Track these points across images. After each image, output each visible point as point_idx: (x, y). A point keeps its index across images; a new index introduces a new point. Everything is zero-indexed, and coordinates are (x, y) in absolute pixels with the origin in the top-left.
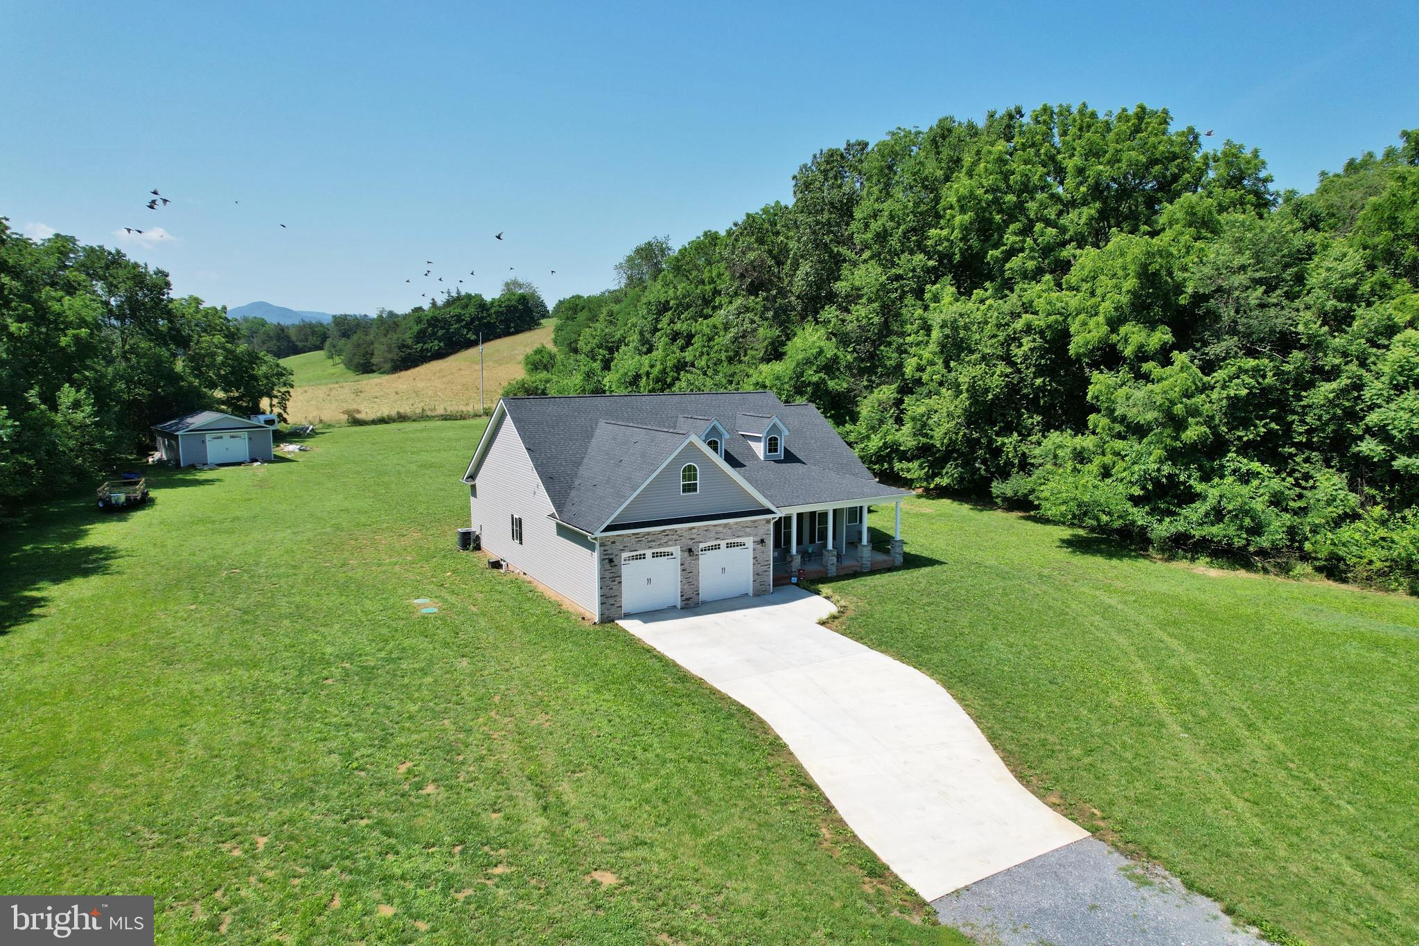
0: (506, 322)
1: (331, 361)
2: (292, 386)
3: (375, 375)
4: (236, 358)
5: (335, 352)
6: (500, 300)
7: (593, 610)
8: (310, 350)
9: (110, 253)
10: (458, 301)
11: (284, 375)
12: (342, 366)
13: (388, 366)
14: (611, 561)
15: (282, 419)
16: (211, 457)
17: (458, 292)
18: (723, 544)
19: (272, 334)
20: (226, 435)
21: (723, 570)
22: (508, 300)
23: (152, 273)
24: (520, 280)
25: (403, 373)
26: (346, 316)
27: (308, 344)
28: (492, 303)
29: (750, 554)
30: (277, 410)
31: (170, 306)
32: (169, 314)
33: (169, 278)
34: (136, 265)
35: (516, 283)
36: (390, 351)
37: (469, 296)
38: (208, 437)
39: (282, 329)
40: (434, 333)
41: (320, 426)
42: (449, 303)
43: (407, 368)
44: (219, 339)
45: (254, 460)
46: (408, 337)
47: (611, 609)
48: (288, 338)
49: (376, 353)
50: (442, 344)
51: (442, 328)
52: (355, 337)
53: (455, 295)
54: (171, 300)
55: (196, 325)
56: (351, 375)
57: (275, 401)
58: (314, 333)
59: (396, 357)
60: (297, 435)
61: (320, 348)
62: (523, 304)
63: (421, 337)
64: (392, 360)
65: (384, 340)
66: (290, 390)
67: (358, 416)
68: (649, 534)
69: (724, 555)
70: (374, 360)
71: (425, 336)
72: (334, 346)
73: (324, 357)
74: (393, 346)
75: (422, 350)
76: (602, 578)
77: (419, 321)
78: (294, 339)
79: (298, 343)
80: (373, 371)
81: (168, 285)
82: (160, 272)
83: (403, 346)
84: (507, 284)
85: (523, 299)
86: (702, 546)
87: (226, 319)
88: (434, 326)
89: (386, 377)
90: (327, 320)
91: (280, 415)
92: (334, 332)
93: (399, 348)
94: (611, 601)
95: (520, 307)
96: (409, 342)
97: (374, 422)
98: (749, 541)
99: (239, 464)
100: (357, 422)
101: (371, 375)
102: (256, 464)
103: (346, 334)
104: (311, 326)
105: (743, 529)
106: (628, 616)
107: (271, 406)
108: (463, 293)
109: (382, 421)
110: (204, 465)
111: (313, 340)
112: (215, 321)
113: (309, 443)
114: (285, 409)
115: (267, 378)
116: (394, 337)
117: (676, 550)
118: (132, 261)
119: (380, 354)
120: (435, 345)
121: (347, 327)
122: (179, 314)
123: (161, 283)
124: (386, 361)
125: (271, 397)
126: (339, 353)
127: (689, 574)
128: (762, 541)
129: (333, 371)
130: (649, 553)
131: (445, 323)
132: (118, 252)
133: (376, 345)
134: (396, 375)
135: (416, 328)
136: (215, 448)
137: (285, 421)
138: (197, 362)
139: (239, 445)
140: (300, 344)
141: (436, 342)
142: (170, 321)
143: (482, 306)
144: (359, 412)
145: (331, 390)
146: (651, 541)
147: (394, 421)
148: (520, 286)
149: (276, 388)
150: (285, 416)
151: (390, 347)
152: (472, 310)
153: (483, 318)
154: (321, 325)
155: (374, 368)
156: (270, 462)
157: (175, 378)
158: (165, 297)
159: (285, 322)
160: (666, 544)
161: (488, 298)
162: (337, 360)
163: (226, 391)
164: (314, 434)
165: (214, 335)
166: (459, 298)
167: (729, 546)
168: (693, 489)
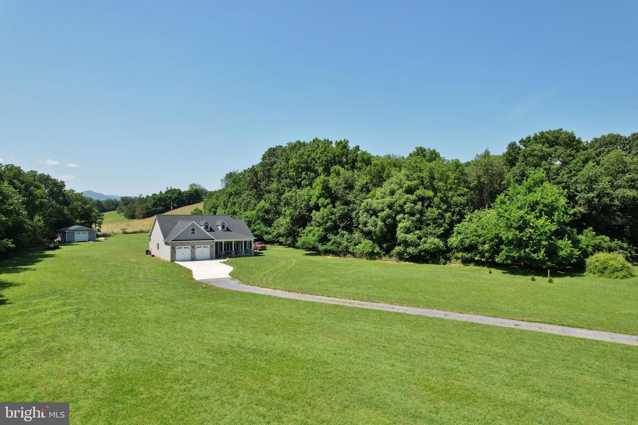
0: (189, 200)
1: (119, 214)
2: (103, 220)
3: (136, 219)
4: (85, 209)
5: (121, 211)
6: (187, 191)
7: (169, 259)
8: (111, 211)
9: (46, 176)
10: (171, 191)
11: (101, 216)
12: (124, 216)
13: (141, 216)
14: (173, 248)
15: (99, 231)
16: (76, 239)
17: (171, 188)
18: (202, 246)
19: (95, 204)
20: (81, 233)
21: (202, 252)
22: (190, 191)
23: (59, 182)
24: (196, 183)
25: (147, 219)
26: (127, 197)
27: (110, 208)
28: (184, 192)
29: (209, 249)
30: (97, 228)
31: (65, 192)
32: (64, 195)
33: (65, 184)
34: (55, 180)
35: (194, 185)
36: (142, 210)
37: (175, 190)
38: (75, 233)
39: (100, 202)
40: (160, 204)
41: (112, 234)
42: (167, 192)
43: (149, 217)
44: (79, 203)
45: (90, 241)
46: (150, 205)
47: (173, 258)
48: (102, 206)
49: (137, 211)
50: (163, 208)
51: (163, 202)
52: (129, 205)
53: (170, 189)
54: (65, 191)
55: (72, 199)
56: (126, 220)
57: (97, 225)
58: (113, 204)
59: (144, 213)
60: (104, 235)
61: (115, 210)
62: (196, 193)
63: (155, 205)
64: (143, 214)
65: (140, 206)
66: (102, 221)
67: (126, 231)
68: (183, 243)
69: (202, 249)
70: (136, 214)
71: (156, 205)
72: (121, 209)
73: (116, 213)
74: (144, 208)
75: (155, 210)
76: (171, 252)
77: (154, 199)
78: (104, 206)
79: (106, 208)
80: (135, 218)
81: (64, 186)
82: (62, 182)
83: (147, 208)
84: (191, 185)
85: (196, 191)
86: (196, 246)
87: (82, 197)
88: (160, 201)
89: (140, 220)
90: (119, 199)
91: (98, 229)
92: (121, 203)
93: (146, 209)
94: (173, 257)
95: (195, 194)
96: (150, 207)
97: (131, 233)
98: (209, 246)
99: (85, 242)
100: (126, 233)
101: (134, 220)
102: (90, 242)
103: (126, 204)
104: (112, 201)
105: (207, 244)
106: (177, 261)
107: (96, 226)
108: (173, 189)
109: (135, 233)
110: (74, 241)
111: (112, 207)
112: (79, 197)
113: (108, 238)
114: (100, 227)
115: (95, 217)
116: (144, 205)
117: (190, 247)
118: (53, 179)
119: (138, 211)
120: (160, 208)
121: (126, 201)
122: (67, 195)
123: (62, 185)
124: (140, 214)
125: (96, 223)
126: (122, 211)
127: (193, 253)
128: (212, 246)
129: (120, 218)
130: (183, 247)
131: (165, 200)
132: (48, 175)
133: (137, 208)
134: (144, 219)
135: (153, 202)
136: (77, 236)
137: (100, 231)
138: (72, 210)
139: (86, 236)
140: (107, 208)
141: (161, 207)
142: (64, 197)
143: (180, 193)
144: (126, 229)
145: (118, 224)
146: (183, 244)
147: (139, 233)
148: (196, 186)
149: (98, 220)
150: (100, 230)
151: (142, 208)
152: (176, 195)
153: (180, 198)
154: (116, 200)
155: (136, 217)
156: (95, 241)
157: (64, 215)
158: (63, 190)
159: (101, 199)
160: (187, 245)
161: (183, 190)
162: (122, 214)
163: (80, 220)
164: (110, 235)
165: (78, 202)
166: (171, 190)
167: (203, 247)
168: (194, 233)
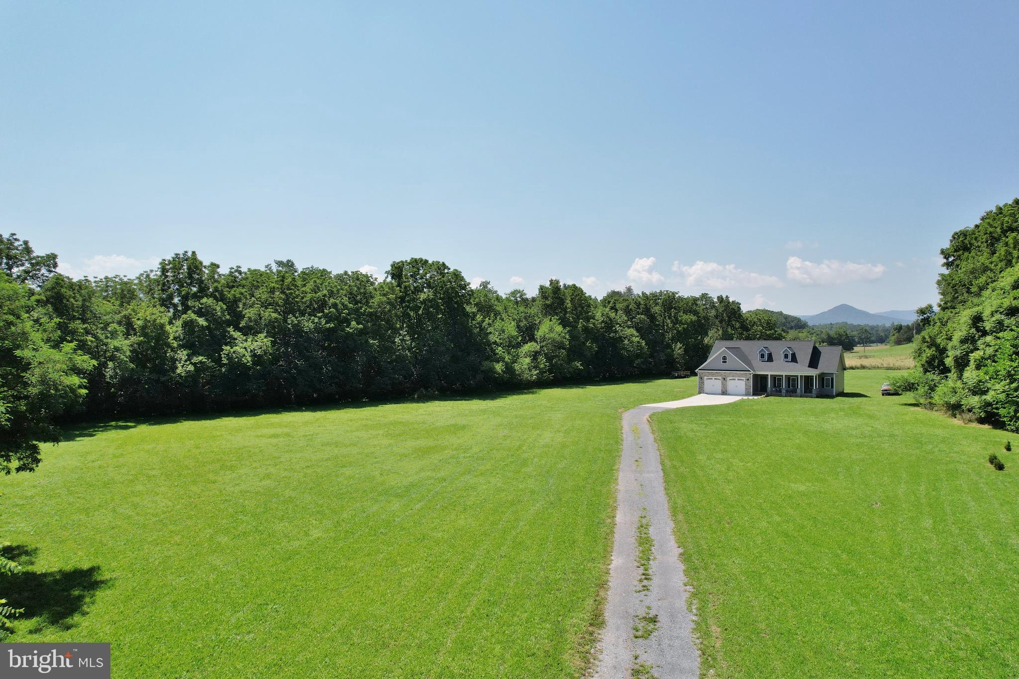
14: (701, 378)
18: (736, 378)
21: (736, 386)
29: (744, 383)
68: (712, 372)
69: (736, 382)
86: (728, 378)
94: (701, 388)
98: (744, 379)
105: (742, 375)
117: (720, 378)
127: (724, 385)
128: (748, 379)
130: (713, 378)
146: (713, 375)
160: (717, 376)
167: (738, 379)
168: (725, 362)
